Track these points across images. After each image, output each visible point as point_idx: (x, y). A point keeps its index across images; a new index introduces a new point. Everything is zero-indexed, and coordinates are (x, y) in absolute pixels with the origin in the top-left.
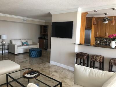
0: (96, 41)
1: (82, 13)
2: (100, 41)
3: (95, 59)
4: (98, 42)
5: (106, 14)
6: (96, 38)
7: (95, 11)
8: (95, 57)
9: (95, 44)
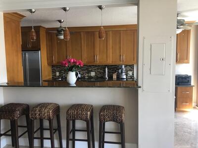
0: (54, 72)
1: (4, 14)
2: (60, 72)
3: (39, 115)
4: (58, 74)
5: (60, 21)
6: (53, 66)
7: (31, 11)
8: (38, 109)
9: (53, 78)
